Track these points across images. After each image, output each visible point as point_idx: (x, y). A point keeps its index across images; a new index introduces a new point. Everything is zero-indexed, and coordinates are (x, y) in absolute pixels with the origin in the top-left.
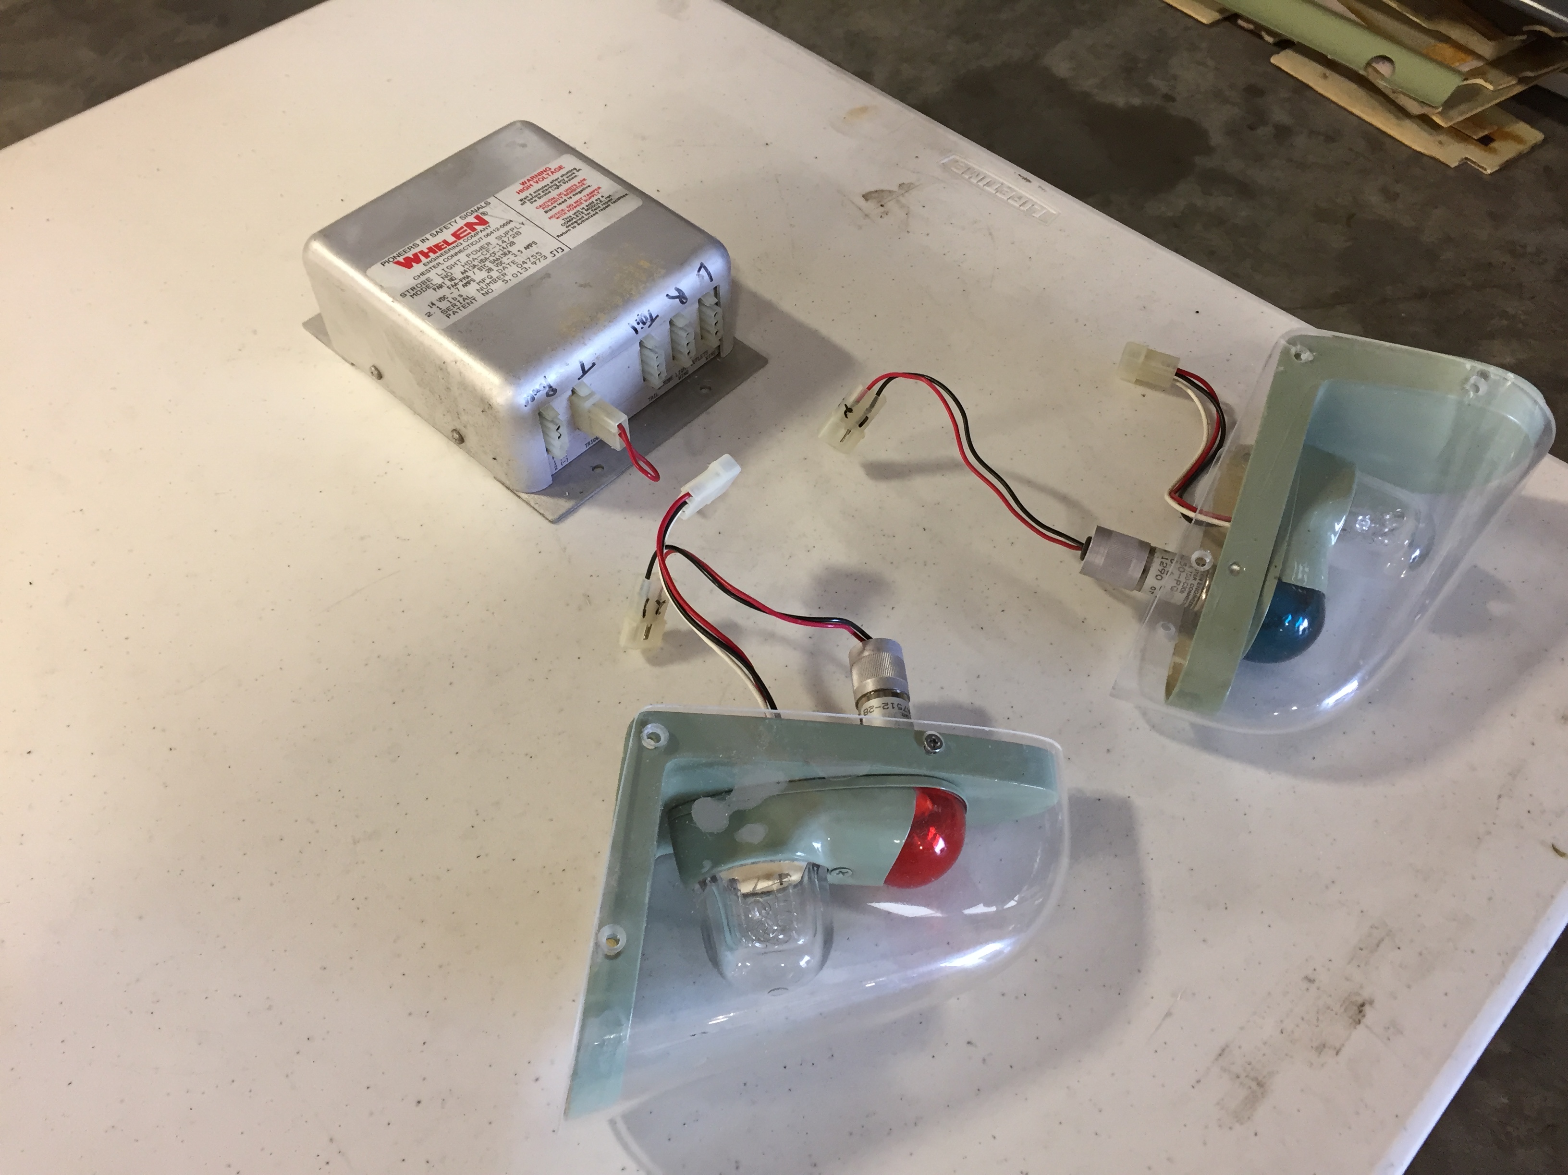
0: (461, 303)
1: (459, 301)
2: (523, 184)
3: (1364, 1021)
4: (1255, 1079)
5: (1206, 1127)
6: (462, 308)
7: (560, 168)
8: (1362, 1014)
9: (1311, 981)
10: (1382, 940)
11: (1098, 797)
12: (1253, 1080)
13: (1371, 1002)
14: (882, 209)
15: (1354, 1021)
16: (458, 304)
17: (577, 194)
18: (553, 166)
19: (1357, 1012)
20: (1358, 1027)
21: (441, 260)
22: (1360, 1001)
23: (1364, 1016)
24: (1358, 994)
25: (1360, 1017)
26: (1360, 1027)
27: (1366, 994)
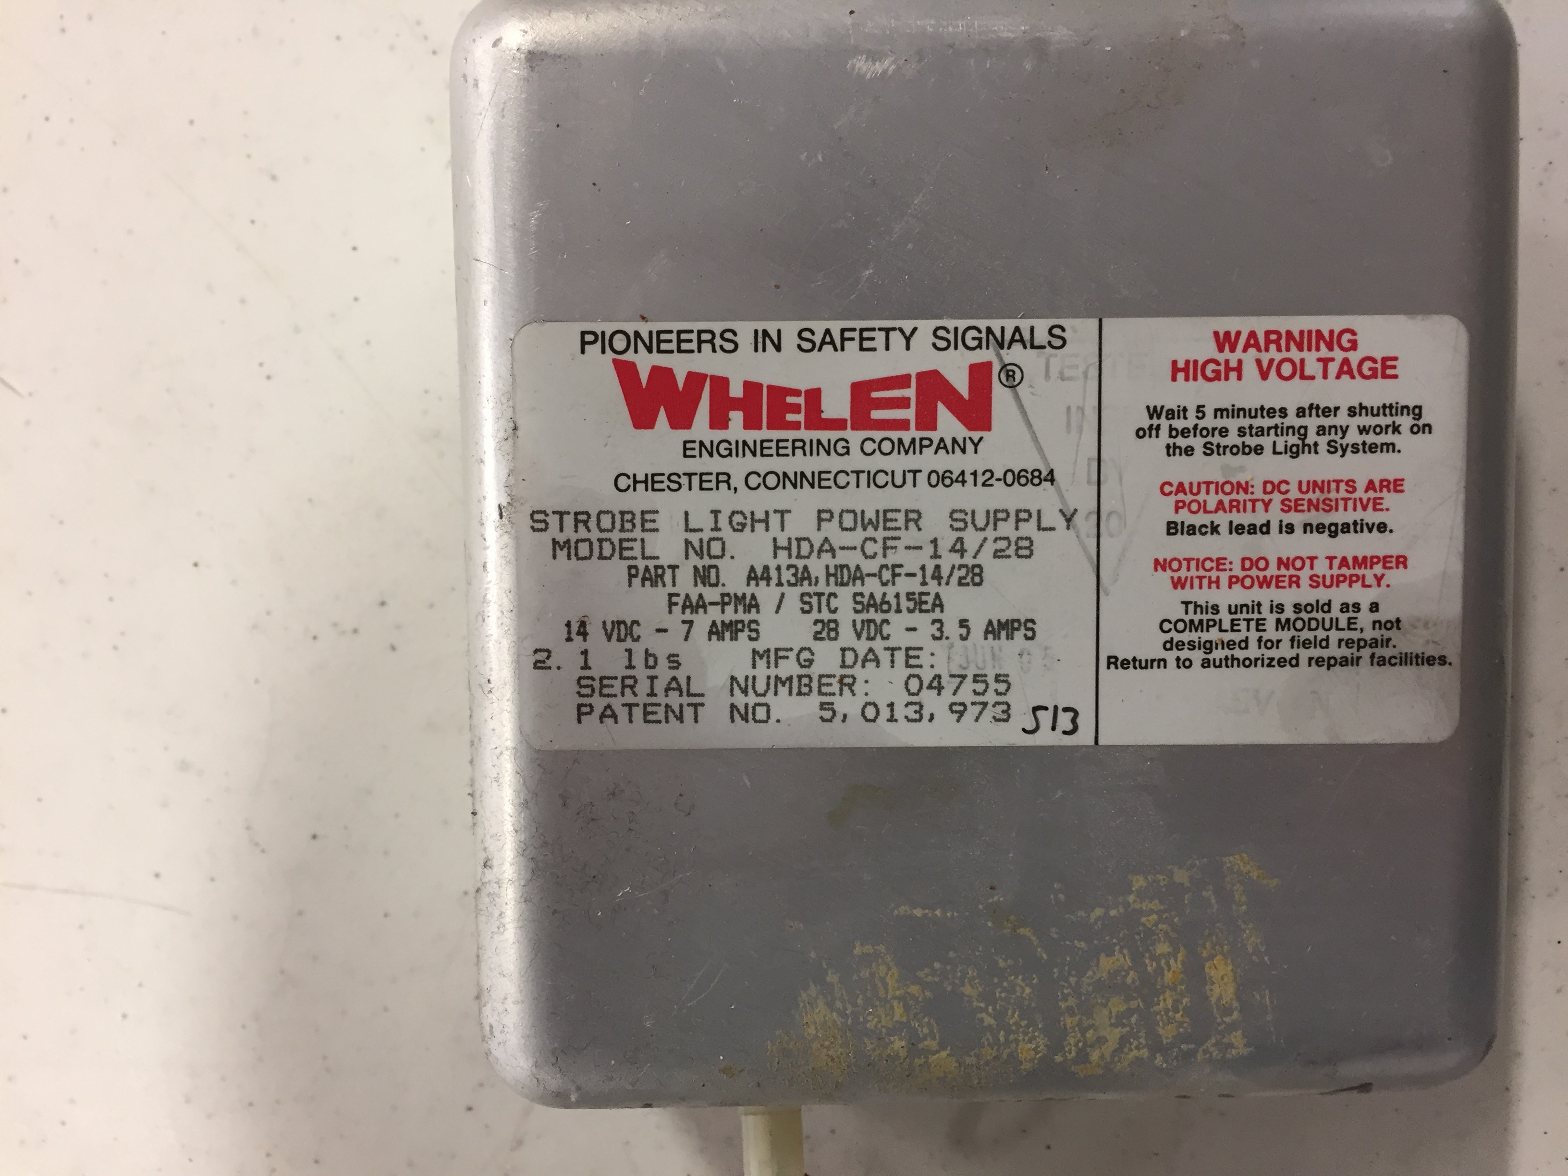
0: (652, 694)
1: (652, 678)
2: (1225, 341)
6: (638, 712)
16: (643, 687)
17: (1321, 528)
21: (741, 466)
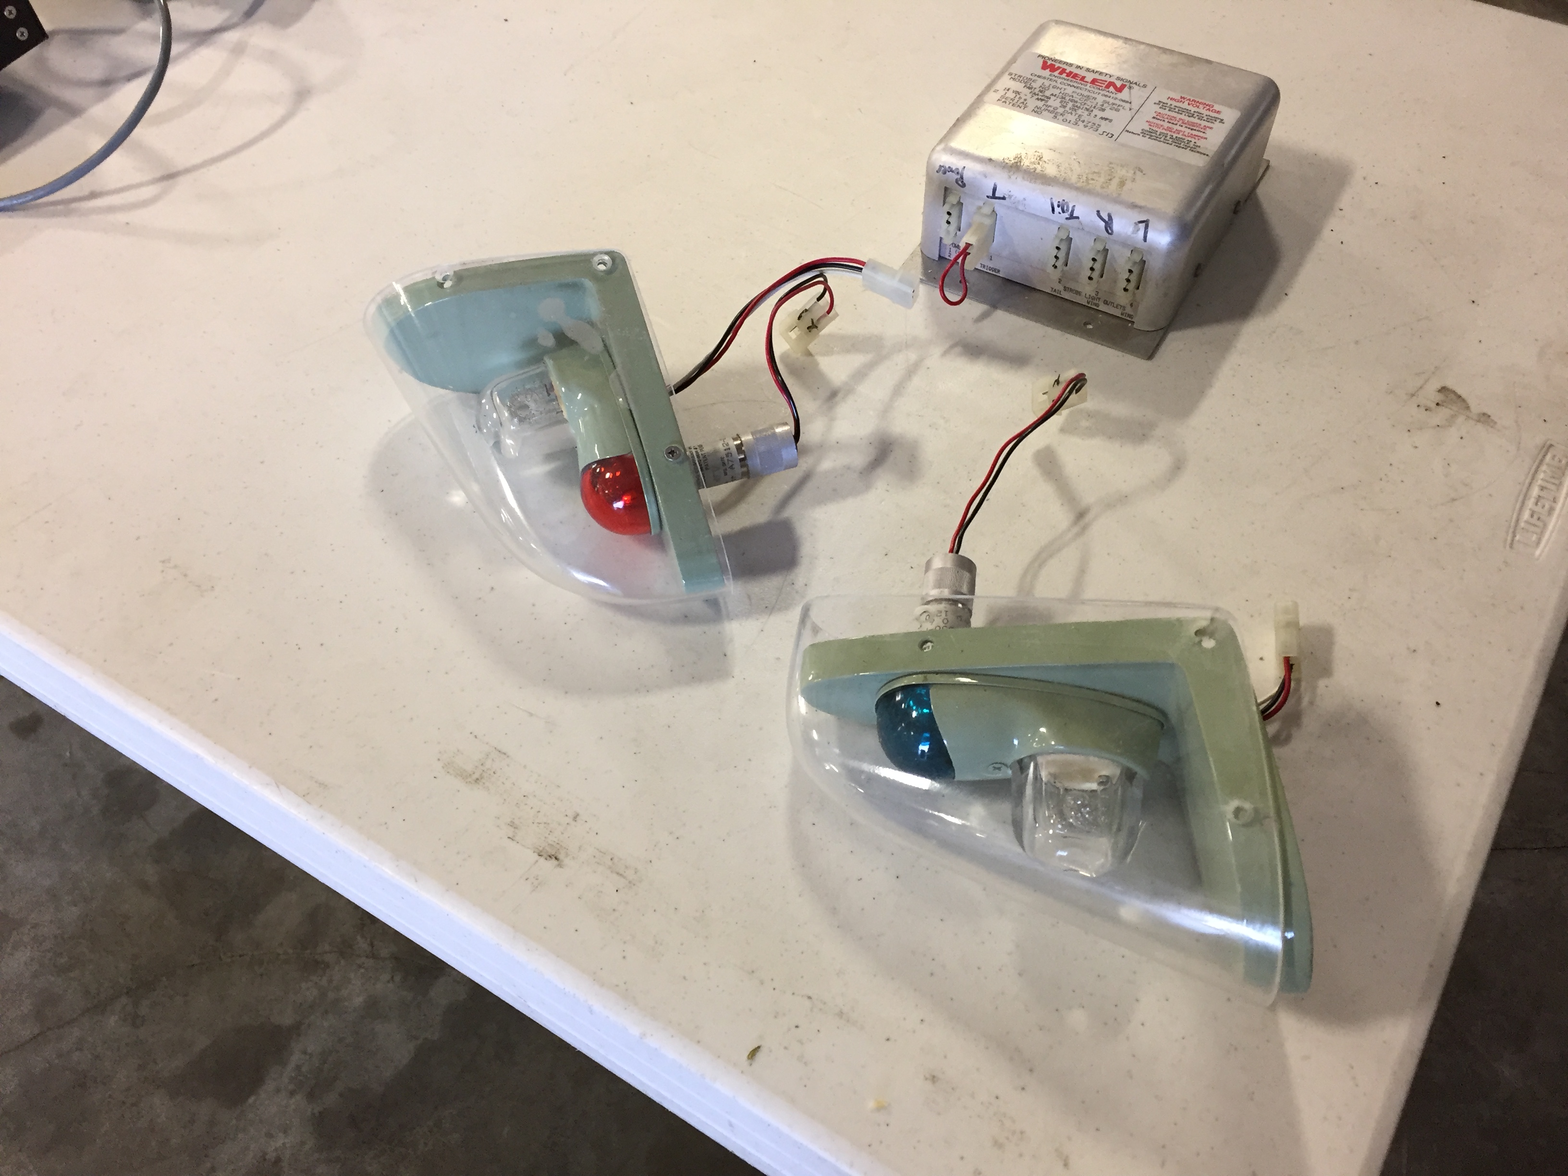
2: (1181, 97)
3: (542, 860)
4: (482, 777)
5: (439, 743)
7: (1218, 112)
8: (548, 858)
9: (575, 818)
10: (624, 877)
11: (728, 654)
12: (481, 775)
13: (560, 866)
14: (1433, 405)
15: (541, 851)
17: (1189, 128)
18: (1217, 107)
19: (549, 854)
20: (536, 854)
21: (1059, 81)
22: (561, 857)
23: (546, 859)
24: (567, 855)
25: (545, 855)
26: (536, 856)
27: (566, 861)
